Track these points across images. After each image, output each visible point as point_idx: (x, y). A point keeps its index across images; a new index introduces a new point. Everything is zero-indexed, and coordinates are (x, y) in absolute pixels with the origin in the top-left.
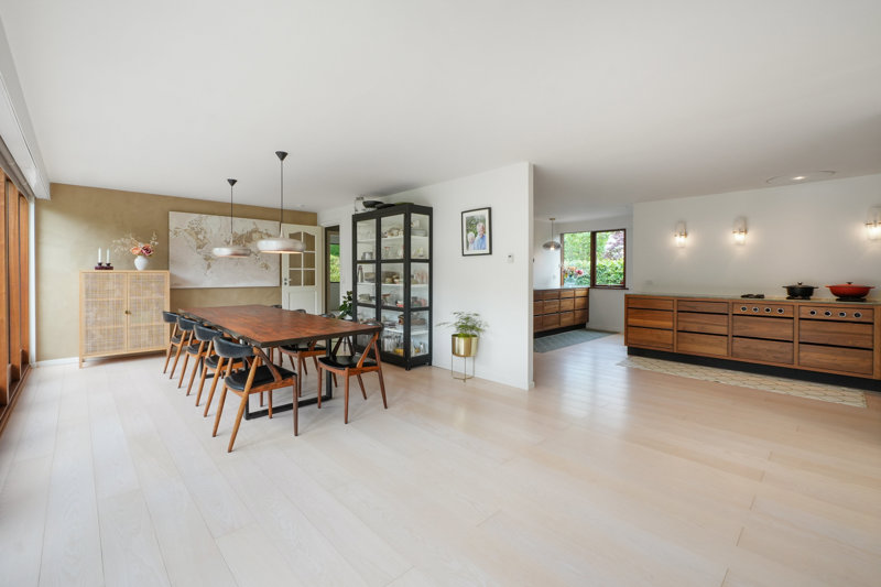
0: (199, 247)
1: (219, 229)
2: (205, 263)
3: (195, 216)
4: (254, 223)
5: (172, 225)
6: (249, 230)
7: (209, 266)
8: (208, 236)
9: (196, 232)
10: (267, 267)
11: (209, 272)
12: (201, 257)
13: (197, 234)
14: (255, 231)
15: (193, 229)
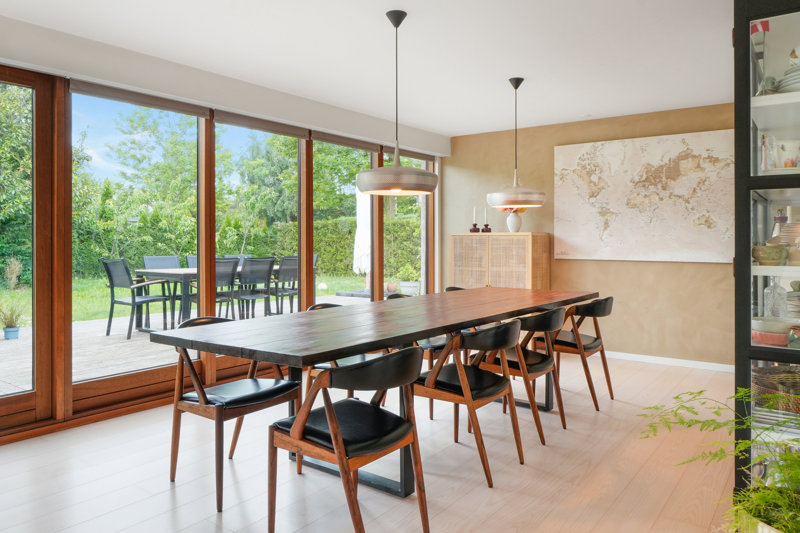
0: (592, 195)
1: (623, 163)
2: (601, 220)
3: (587, 147)
4: (684, 142)
5: (558, 166)
6: (674, 155)
7: (606, 225)
8: (604, 176)
9: (589, 171)
10: (709, 224)
11: (606, 232)
12: (595, 210)
13: (590, 174)
14: (685, 156)
15: (584, 167)
